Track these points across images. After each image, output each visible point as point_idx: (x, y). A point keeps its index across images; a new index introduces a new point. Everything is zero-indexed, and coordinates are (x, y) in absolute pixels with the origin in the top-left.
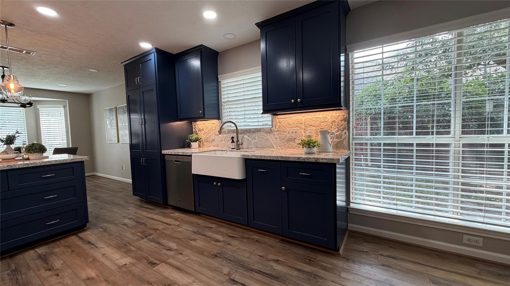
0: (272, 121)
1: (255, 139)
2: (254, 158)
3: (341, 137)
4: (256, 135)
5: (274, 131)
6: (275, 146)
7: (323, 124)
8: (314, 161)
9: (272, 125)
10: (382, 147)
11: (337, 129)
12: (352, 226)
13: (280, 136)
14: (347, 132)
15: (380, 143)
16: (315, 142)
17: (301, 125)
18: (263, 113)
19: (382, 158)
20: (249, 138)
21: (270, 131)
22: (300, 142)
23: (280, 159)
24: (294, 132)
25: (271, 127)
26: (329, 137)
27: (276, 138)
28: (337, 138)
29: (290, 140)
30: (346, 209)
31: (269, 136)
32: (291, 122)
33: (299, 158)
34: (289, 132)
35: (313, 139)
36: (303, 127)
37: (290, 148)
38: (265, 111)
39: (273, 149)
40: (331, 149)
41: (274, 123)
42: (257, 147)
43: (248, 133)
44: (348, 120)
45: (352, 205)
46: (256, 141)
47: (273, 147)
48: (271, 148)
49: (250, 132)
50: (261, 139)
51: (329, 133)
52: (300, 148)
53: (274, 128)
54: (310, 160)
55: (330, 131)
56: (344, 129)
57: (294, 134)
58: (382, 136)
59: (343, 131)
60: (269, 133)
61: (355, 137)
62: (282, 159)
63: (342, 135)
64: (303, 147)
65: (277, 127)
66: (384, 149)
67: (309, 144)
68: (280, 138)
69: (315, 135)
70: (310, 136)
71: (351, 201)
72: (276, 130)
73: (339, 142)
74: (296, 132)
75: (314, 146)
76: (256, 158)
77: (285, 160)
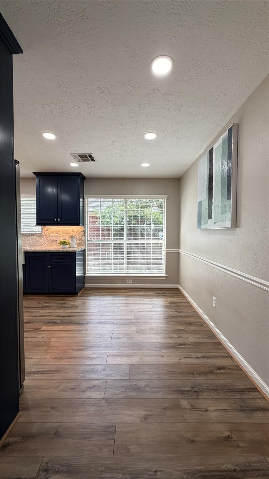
0: (42, 229)
1: (29, 240)
2: (31, 251)
3: (81, 240)
4: (30, 238)
5: (43, 236)
6: (43, 245)
7: (72, 232)
8: (65, 251)
9: (42, 232)
10: (100, 245)
11: (79, 236)
12: (87, 285)
13: (47, 238)
14: (84, 237)
15: (100, 243)
16: (67, 242)
17: (60, 233)
18: (36, 225)
19: (100, 250)
20: (24, 240)
21: (40, 235)
22: (59, 242)
23: (48, 251)
24: (56, 237)
25: (41, 233)
26: (75, 240)
27: (44, 240)
28: (79, 240)
29: (53, 241)
30: (83, 277)
31: (39, 239)
32: (54, 231)
33: (58, 250)
34: (53, 237)
35: (67, 240)
36: (61, 234)
37: (53, 246)
38: (38, 224)
39: (42, 247)
40: (76, 246)
41: (43, 231)
42: (31, 246)
43: (24, 236)
44: (84, 231)
45: (87, 275)
46: (30, 241)
47: (43, 246)
48: (41, 246)
49: (25, 236)
50: (34, 240)
51: (75, 237)
52: (59, 245)
53: (43, 234)
54: (64, 251)
55: (75, 236)
56: (83, 236)
57: (56, 238)
58: (100, 240)
59: (82, 237)
60: (40, 237)
61: (88, 240)
62: (49, 251)
63: (82, 239)
64: (61, 245)
65: (45, 233)
66: (101, 246)
67: (64, 243)
68: (47, 240)
69: (68, 239)
70: (65, 239)
71: (86, 272)
72: (45, 235)
73: (80, 242)
74: (57, 237)
75: (67, 244)
76: (33, 251)
77: (51, 251)
